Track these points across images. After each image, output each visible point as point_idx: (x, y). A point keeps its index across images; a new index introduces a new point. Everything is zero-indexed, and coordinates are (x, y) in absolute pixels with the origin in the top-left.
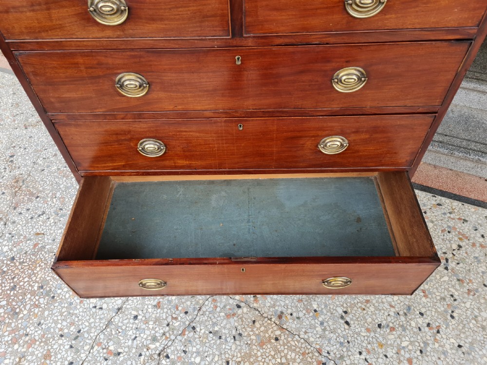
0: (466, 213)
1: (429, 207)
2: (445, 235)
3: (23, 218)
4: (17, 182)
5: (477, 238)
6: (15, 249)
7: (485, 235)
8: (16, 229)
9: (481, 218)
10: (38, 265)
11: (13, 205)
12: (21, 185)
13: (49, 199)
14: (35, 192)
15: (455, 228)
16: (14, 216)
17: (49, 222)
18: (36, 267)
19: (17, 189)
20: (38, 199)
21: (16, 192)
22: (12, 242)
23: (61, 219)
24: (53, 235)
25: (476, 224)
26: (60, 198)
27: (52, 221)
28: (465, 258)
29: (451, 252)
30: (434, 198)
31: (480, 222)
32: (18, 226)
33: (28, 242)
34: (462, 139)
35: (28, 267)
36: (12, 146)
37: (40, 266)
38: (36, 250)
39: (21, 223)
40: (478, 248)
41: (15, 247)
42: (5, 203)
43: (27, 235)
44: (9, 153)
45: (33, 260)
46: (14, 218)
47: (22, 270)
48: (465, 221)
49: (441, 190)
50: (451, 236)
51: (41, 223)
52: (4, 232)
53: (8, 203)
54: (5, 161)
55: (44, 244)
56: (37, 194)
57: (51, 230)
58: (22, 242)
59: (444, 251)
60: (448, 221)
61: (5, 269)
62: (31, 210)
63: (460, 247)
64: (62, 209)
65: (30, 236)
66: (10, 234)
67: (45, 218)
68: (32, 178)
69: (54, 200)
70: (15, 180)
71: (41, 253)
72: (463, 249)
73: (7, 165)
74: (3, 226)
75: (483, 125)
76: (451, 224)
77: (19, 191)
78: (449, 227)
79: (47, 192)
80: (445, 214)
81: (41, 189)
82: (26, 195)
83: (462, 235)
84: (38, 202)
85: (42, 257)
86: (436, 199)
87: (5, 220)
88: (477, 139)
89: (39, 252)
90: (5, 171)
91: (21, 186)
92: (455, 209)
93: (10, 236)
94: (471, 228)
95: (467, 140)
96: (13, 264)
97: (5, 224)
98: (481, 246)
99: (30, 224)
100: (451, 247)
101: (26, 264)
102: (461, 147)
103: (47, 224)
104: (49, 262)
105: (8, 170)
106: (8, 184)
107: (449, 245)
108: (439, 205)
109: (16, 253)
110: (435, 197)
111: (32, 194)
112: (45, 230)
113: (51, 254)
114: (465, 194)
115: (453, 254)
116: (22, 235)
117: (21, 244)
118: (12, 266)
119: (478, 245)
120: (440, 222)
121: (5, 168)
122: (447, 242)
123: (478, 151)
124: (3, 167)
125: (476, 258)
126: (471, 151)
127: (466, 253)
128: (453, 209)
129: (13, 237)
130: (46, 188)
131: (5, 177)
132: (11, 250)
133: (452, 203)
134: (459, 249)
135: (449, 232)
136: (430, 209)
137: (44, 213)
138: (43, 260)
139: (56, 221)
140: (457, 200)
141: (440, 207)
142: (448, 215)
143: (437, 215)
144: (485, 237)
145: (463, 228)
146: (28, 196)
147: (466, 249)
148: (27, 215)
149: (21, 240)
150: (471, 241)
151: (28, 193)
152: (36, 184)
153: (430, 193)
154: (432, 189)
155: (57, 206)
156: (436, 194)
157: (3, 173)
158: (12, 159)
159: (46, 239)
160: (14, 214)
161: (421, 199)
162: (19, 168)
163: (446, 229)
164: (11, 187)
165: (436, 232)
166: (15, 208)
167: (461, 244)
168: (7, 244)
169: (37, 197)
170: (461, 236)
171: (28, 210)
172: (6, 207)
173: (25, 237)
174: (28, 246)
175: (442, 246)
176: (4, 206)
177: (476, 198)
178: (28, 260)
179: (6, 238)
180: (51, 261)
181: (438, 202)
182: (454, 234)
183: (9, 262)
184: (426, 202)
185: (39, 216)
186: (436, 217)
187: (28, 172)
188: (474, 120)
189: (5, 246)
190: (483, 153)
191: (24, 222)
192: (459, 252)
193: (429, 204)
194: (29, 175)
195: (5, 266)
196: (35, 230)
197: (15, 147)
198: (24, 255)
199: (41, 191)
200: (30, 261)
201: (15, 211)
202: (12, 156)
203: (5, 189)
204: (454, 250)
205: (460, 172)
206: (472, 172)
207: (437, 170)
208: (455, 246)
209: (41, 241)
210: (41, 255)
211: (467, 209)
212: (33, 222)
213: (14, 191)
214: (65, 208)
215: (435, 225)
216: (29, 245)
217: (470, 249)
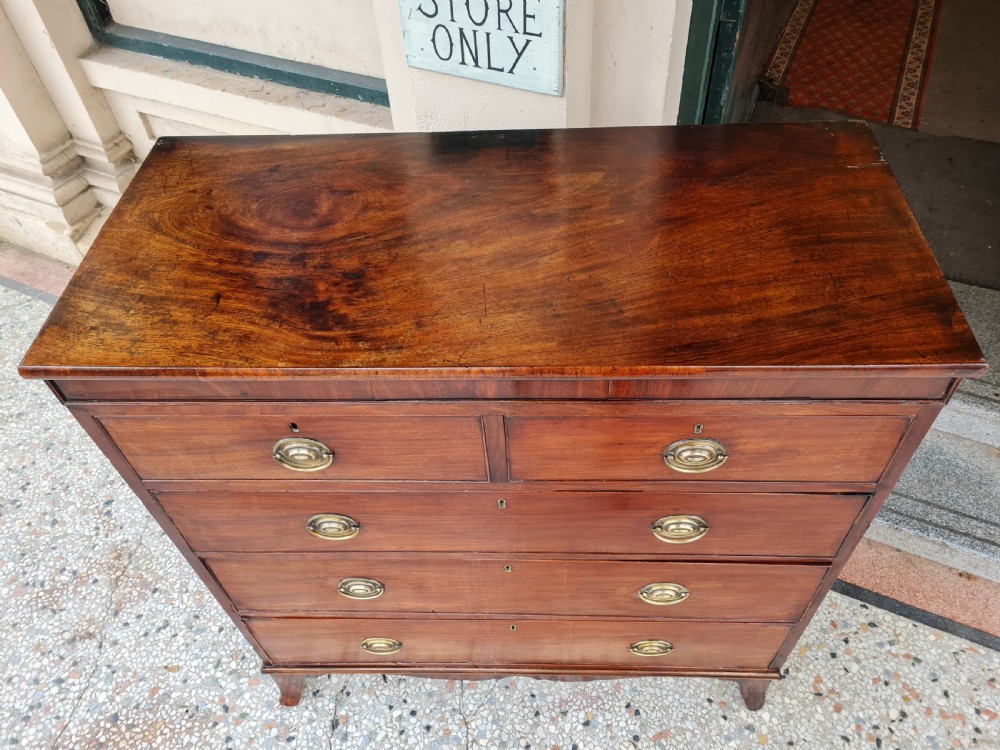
0: (920, 644)
1: (854, 629)
2: (880, 689)
3: (130, 634)
4: (118, 557)
5: (935, 698)
6: (118, 699)
7: (950, 692)
8: (119, 656)
9: (946, 655)
10: (158, 732)
11: (113, 606)
12: (126, 563)
13: (175, 596)
14: (150, 580)
15: (897, 676)
16: (114, 629)
17: (175, 644)
18: (155, 737)
19: (119, 573)
20: (157, 594)
21: (118, 578)
22: (114, 683)
23: (197, 637)
24: (184, 671)
25: (936, 667)
26: (194, 593)
27: (182, 641)
28: (910, 738)
29: (887, 726)
30: (864, 609)
31: (943, 663)
32: (124, 650)
33: (141, 684)
34: (916, 500)
35: (141, 736)
36: (109, 479)
37: (162, 733)
38: (155, 701)
39: (127, 645)
40: (936, 719)
41: (118, 694)
42: (98, 601)
43: (139, 670)
44: (102, 496)
45: (150, 722)
46: (114, 634)
47: (131, 742)
48: (917, 660)
49: (877, 594)
50: (889, 692)
51: (161, 644)
52: (98, 663)
53: (104, 601)
54: (96, 511)
55: (167, 689)
56: (154, 583)
57: (181, 660)
58: (130, 683)
59: (875, 723)
60: (886, 660)
61: (102, 740)
62: (143, 618)
63: (904, 714)
64: (197, 617)
65: (144, 671)
66: (109, 666)
67: (169, 635)
68: (144, 550)
69: (185, 597)
70: (115, 555)
71: (164, 708)
72: (909, 720)
73: (100, 521)
74: (97, 650)
75: (957, 471)
76: (891, 666)
77: (122, 577)
78: (887, 672)
79: (170, 580)
80: (881, 645)
81: (161, 573)
82: (135, 585)
83: (909, 690)
84: (157, 602)
85: (165, 717)
86: (867, 612)
87: (99, 637)
88: (944, 500)
89: (159, 705)
90: (97, 534)
91: (126, 567)
92: (900, 634)
93: (109, 671)
94: (925, 676)
95: (924, 502)
96: (115, 730)
97: (100, 647)
98: (943, 714)
99: (143, 648)
100: (888, 714)
101: (138, 730)
102: (913, 518)
103: (174, 648)
104: (178, 726)
105: (101, 532)
106: (103, 561)
107: (884, 711)
108: (872, 625)
109: (121, 706)
110: (867, 608)
111: (145, 584)
112: (169, 661)
113: (180, 710)
114: (919, 603)
115: (890, 730)
116: (129, 670)
117: (128, 689)
118: (114, 733)
119: (936, 712)
120: (871, 661)
121: (97, 528)
122: (882, 704)
123: (944, 528)
124: (94, 525)
125: (930, 739)
126: (930, 527)
127: (914, 728)
128: (897, 636)
129: (114, 672)
130: (170, 571)
131: (97, 548)
132: (112, 700)
133: (895, 621)
134: (901, 721)
135: (886, 684)
136: (856, 633)
137: (166, 624)
138: (167, 721)
139: (189, 641)
140: (904, 616)
141: (874, 629)
142: (888, 647)
143: (867, 646)
144: (951, 697)
145: (911, 676)
146: (138, 589)
147: (914, 720)
148: (138, 629)
149: (129, 681)
150: (924, 704)
151: (138, 581)
152: (151, 562)
153: (857, 598)
154: (861, 589)
155: (188, 610)
156: (868, 603)
157: (94, 538)
158: (109, 508)
159: (171, 679)
160: (115, 625)
161: (841, 612)
162: (121, 528)
163: (882, 677)
164: (109, 568)
165: (863, 684)
166: (116, 614)
167: (906, 709)
168: (104, 688)
169: (155, 591)
170: (906, 693)
171: (139, 617)
172: (100, 610)
173: (135, 673)
174: (139, 693)
175: (871, 712)
176: (97, 608)
177: (939, 612)
178: (141, 721)
179: (102, 676)
180: (180, 724)
181: (871, 619)
182: (894, 687)
183: (108, 725)
184: (848, 617)
185: (159, 630)
186: (866, 651)
187: (139, 538)
188: (942, 458)
189: (101, 691)
190: (952, 530)
191: (133, 642)
192: (901, 727)
193: (854, 623)
194: (140, 544)
195: (101, 733)
196: (151, 660)
197: (113, 481)
198: (135, 711)
199: (161, 578)
200: (145, 722)
201: (117, 620)
202: (108, 503)
203: (99, 573)
204: (893, 721)
205: (915, 556)
206: (936, 558)
207: (873, 550)
208: (894, 714)
209: (162, 681)
210: (164, 712)
211: (922, 637)
212: (149, 643)
213: (113, 577)
214: (204, 613)
215: (863, 668)
216: (143, 690)
217: (921, 721)
